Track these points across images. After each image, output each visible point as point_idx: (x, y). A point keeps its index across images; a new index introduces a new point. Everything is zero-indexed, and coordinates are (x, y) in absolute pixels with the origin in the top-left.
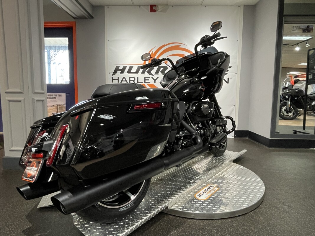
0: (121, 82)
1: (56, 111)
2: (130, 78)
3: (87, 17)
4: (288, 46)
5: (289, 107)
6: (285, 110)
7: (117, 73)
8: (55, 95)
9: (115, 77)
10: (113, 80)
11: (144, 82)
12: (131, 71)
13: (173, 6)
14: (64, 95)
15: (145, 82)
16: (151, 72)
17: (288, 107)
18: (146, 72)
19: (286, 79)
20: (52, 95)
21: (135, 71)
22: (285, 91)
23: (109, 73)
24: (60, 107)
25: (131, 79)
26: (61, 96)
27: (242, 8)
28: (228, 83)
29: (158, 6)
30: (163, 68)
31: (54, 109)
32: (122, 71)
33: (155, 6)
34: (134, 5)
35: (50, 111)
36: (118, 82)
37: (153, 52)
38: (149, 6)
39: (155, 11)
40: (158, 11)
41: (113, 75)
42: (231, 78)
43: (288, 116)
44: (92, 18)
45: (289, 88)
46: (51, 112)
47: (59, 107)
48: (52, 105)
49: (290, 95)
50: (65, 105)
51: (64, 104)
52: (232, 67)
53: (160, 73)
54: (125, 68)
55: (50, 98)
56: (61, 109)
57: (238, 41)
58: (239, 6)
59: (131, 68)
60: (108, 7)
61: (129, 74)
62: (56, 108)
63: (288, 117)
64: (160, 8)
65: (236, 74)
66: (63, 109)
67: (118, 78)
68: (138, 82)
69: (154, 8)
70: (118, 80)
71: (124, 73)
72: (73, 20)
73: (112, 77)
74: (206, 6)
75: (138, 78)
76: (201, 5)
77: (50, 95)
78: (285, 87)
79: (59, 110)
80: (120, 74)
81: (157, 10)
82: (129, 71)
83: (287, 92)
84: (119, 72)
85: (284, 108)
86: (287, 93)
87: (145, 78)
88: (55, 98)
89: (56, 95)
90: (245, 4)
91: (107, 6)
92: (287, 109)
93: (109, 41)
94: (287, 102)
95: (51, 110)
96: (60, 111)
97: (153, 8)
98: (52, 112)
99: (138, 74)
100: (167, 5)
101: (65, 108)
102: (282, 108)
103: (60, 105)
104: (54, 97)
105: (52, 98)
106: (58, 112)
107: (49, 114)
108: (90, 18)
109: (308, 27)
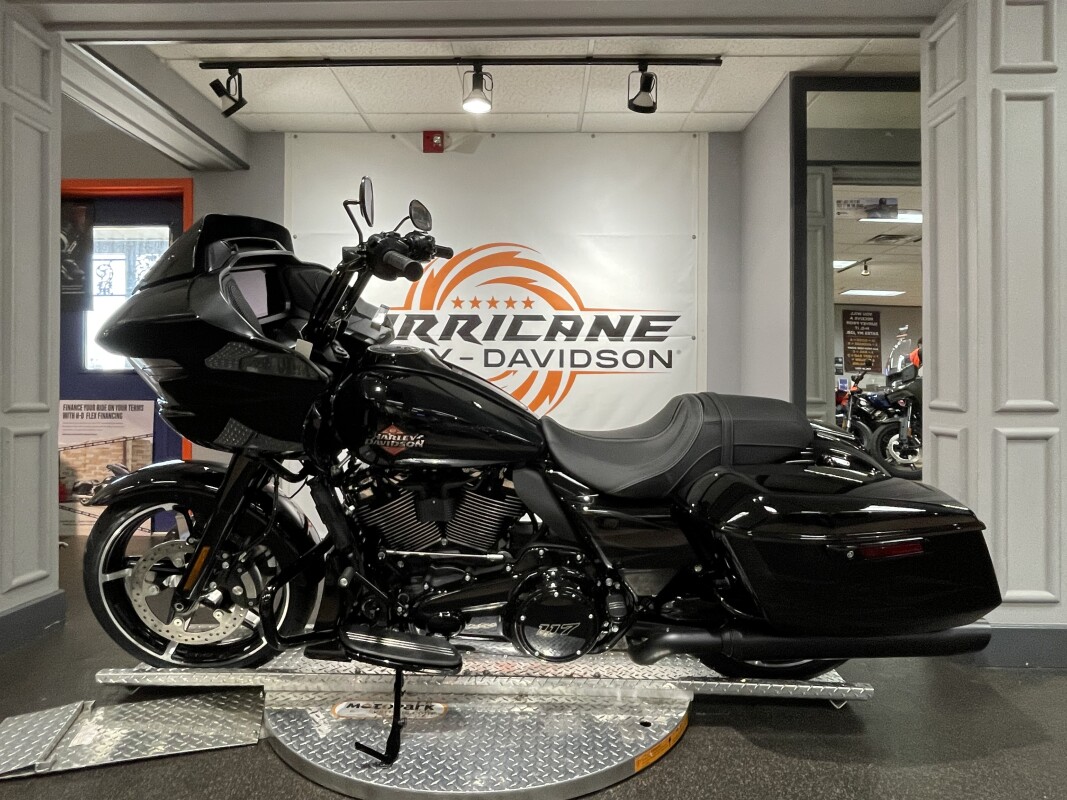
1: (121, 458)
3: (229, 166)
4: (902, 241)
5: (908, 437)
6: (896, 448)
8: (120, 407)
13: (493, 135)
14: (148, 406)
16: (428, 333)
17: (905, 438)
18: (412, 333)
19: (896, 346)
20: (111, 407)
22: (894, 384)
24: (135, 444)
26: (139, 408)
27: (704, 142)
28: (669, 365)
29: (451, 135)
30: (466, 321)
31: (114, 451)
33: (440, 133)
34: (373, 131)
35: (101, 457)
37: (432, 271)
38: (422, 134)
39: (439, 149)
40: (450, 149)
42: (679, 352)
43: (908, 465)
44: (246, 167)
45: (905, 373)
46: (102, 461)
47: (129, 445)
48: (109, 438)
49: (910, 397)
50: (151, 439)
51: (147, 436)
52: (678, 317)
53: (456, 336)
55: (104, 416)
56: (138, 452)
57: (694, 237)
58: (695, 136)
60: (296, 137)
62: (121, 448)
63: (909, 469)
64: (454, 140)
65: (694, 338)
66: (142, 452)
69: (437, 140)
72: (186, 174)
74: (593, 136)
76: (580, 131)
77: (104, 408)
78: (892, 372)
79: (129, 456)
81: (446, 144)
83: (901, 387)
85: (894, 440)
86: (900, 390)
88: (119, 416)
89: (124, 408)
90: (712, 130)
91: (293, 134)
92: (901, 444)
93: (294, 237)
94: (901, 420)
95: (103, 453)
96: (135, 458)
97: (432, 141)
98: (107, 461)
100: (476, 131)
101: (151, 448)
102: (886, 444)
103: (134, 440)
104: (115, 411)
105: (110, 416)
106: (125, 461)
107: (98, 467)
108: (237, 169)
109: (882, 202)
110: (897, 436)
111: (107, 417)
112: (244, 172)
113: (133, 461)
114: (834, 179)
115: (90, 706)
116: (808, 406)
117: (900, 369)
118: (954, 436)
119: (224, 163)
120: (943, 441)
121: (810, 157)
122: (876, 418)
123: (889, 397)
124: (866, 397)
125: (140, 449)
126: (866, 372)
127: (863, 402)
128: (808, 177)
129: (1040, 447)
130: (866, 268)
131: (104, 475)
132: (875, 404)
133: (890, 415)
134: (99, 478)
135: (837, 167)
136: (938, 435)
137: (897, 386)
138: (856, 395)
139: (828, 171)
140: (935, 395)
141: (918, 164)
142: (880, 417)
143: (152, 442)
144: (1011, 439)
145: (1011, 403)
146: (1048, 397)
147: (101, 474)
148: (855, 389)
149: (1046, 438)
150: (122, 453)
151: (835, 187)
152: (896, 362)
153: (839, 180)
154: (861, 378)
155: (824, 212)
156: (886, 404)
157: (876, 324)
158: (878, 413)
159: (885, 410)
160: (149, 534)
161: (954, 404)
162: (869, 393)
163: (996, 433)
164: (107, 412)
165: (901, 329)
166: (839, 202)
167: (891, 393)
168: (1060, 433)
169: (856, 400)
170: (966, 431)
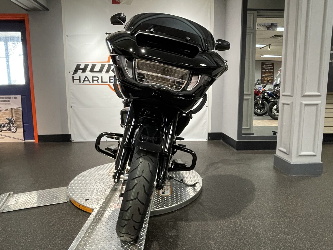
0: (83, 82)
1: (11, 115)
2: (93, 77)
3: (41, 9)
6: (275, 110)
7: (78, 72)
8: (8, 98)
9: (76, 76)
10: (73, 80)
11: (108, 82)
12: (94, 70)
14: (19, 97)
15: (110, 82)
18: (111, 71)
19: (278, 75)
20: (6, 98)
21: (98, 70)
22: (276, 88)
23: (69, 72)
24: (16, 111)
25: (94, 79)
26: (16, 98)
27: (213, 2)
31: (8, 113)
32: (84, 70)
35: (4, 115)
36: (80, 82)
39: (118, 3)
40: (122, 3)
41: (74, 74)
45: (280, 84)
46: (4, 117)
47: (14, 111)
48: (6, 109)
50: (21, 109)
51: (19, 108)
54: (86, 66)
55: (3, 101)
56: (17, 113)
59: (94, 66)
61: (92, 73)
62: (11, 112)
66: (18, 113)
67: (80, 77)
68: (102, 82)
70: (80, 79)
71: (86, 72)
72: (25, 12)
73: (73, 77)
75: (102, 77)
78: (275, 84)
79: (14, 115)
80: (82, 73)
81: (120, 1)
82: (92, 70)
84: (80, 71)
87: (110, 77)
88: (9, 101)
89: (10, 98)
92: (278, 108)
93: (67, 36)
94: (278, 100)
95: (5, 114)
96: (16, 115)
98: (6, 117)
99: (102, 73)
101: (21, 112)
102: (272, 108)
103: (15, 109)
104: (7, 99)
105: (6, 101)
106: (12, 117)
107: (3, 119)
108: (44, 10)
109: (272, 24)
110: (276, 106)
111: (4, 101)
112: (47, 11)
113: (15, 116)
114: (257, 15)
115: (12, 194)
116: (244, 95)
117: (278, 83)
118: (288, 104)
119: (39, 8)
120: (285, 106)
121: (248, 7)
122: (270, 100)
123: (274, 93)
124: (267, 93)
125: (18, 112)
126: (267, 84)
127: (266, 94)
128: (248, 15)
129: (315, 108)
130: (269, 47)
131: (6, 121)
132: (269, 95)
133: (274, 99)
134: (3, 122)
135: (259, 11)
136: (284, 104)
137: (277, 89)
138: (264, 92)
139: (255, 12)
140: (284, 91)
141: (283, 10)
142: (271, 99)
143: (21, 110)
144: (306, 105)
145: (307, 93)
146: (318, 91)
147: (4, 121)
148: (263, 90)
149: (316, 105)
150: (11, 114)
151: (257, 18)
152: (277, 80)
153: (259, 16)
154: (266, 86)
155: (253, 28)
156: (273, 95)
157: (272, 67)
158: (271, 98)
159: (273, 97)
160: (23, 141)
161: (289, 94)
162: (268, 91)
163: (301, 103)
164: (4, 99)
165: (279, 69)
166: (258, 24)
167: (275, 91)
168: (321, 103)
169: (264, 94)
170: (292, 103)
